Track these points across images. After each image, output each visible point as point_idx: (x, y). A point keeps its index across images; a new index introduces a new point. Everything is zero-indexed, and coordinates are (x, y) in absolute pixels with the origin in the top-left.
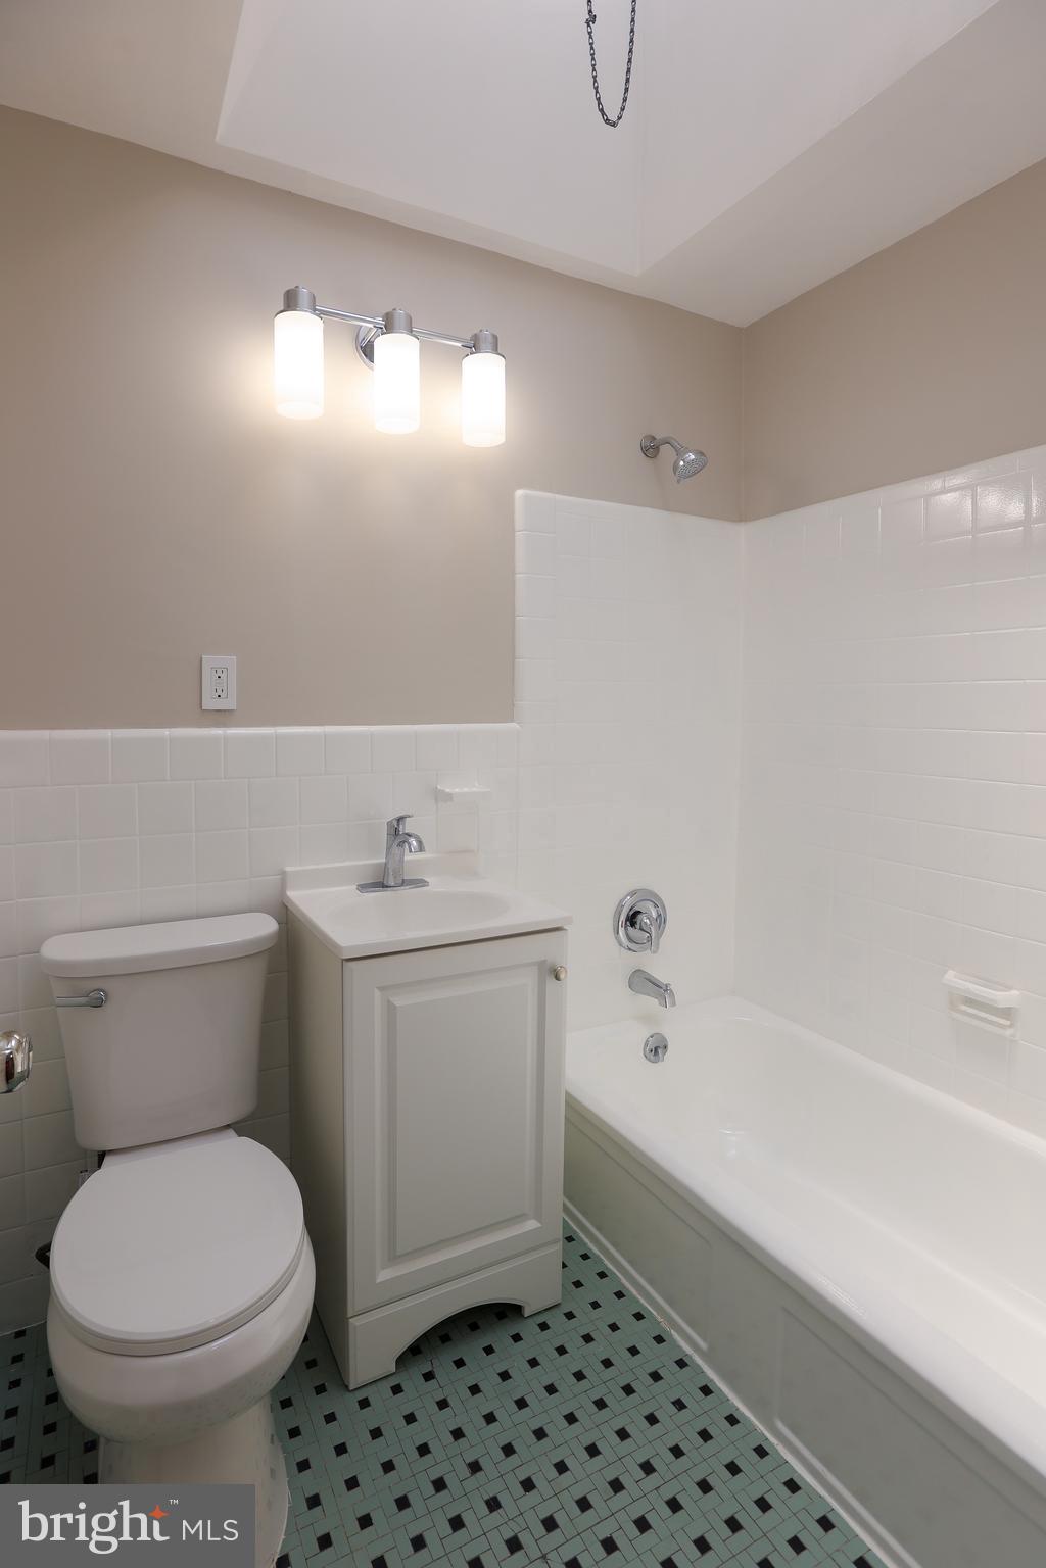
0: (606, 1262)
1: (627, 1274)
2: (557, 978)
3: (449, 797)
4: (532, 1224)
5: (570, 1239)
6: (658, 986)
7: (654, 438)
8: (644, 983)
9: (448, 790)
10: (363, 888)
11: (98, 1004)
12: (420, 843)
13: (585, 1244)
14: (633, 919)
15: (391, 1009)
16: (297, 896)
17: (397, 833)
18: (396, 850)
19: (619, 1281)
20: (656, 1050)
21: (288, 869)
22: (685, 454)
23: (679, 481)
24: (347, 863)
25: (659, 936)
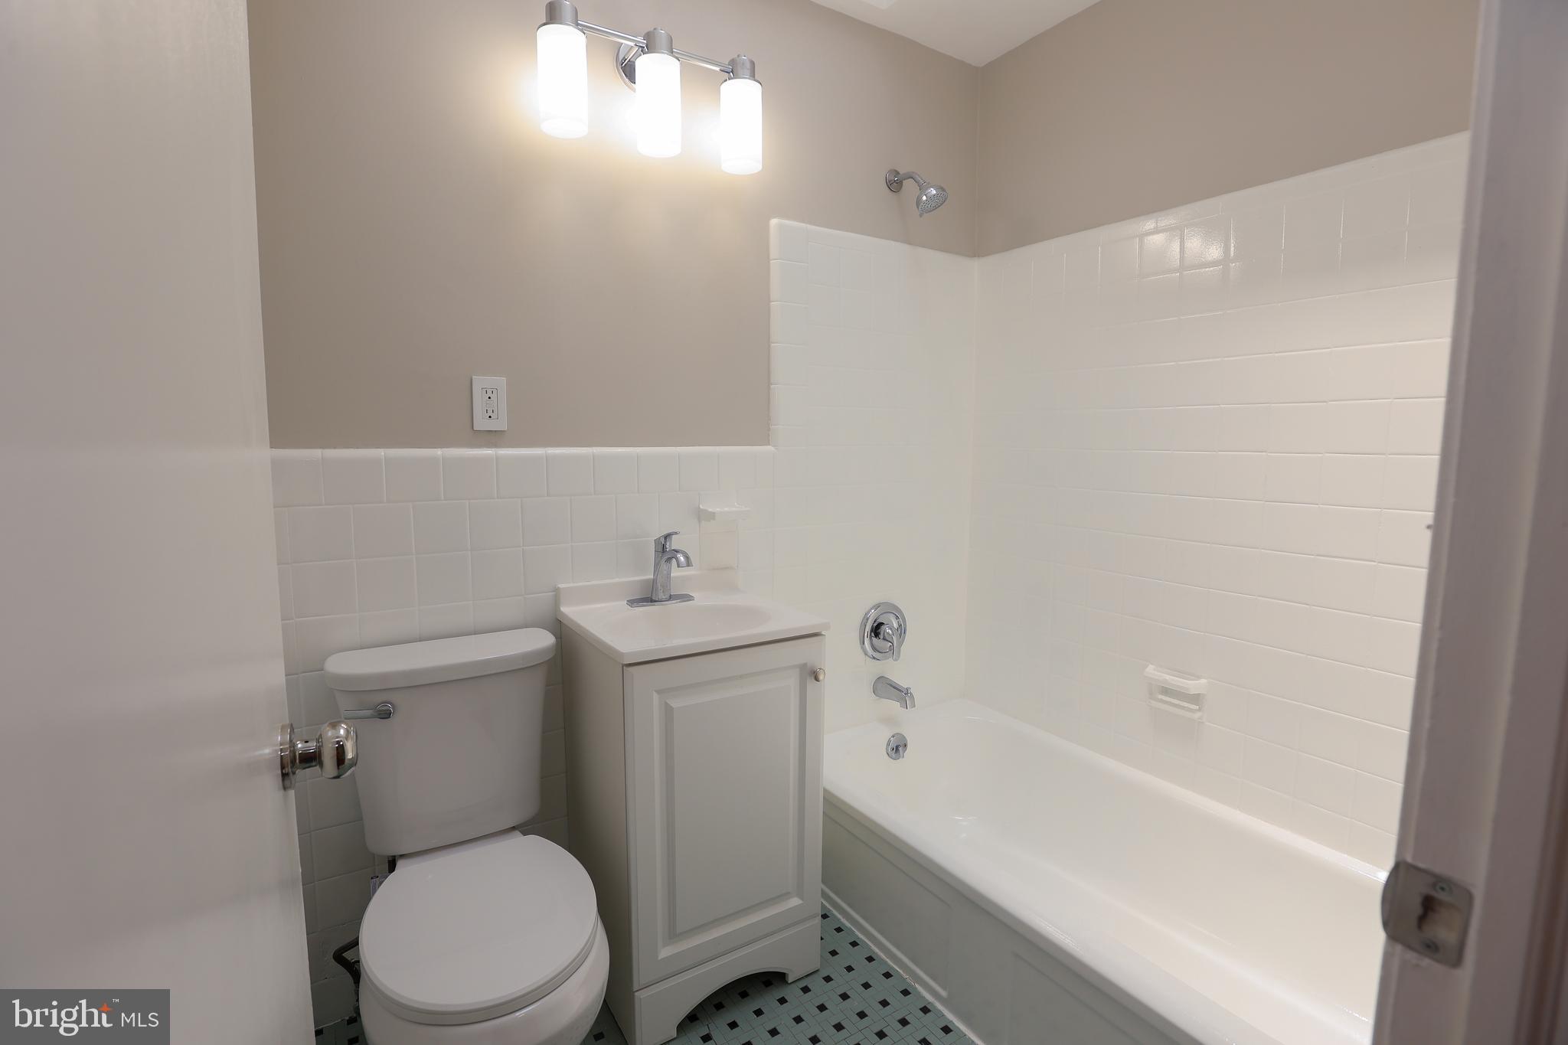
0: (857, 933)
1: (875, 940)
2: (817, 679)
3: (712, 516)
4: (795, 902)
5: (825, 916)
6: (900, 690)
7: (897, 173)
8: (885, 687)
9: (710, 510)
10: (632, 603)
11: (386, 715)
12: (687, 558)
13: (839, 920)
14: (876, 630)
15: (668, 712)
16: (571, 611)
17: (664, 551)
18: (664, 566)
19: (869, 948)
20: (897, 748)
21: (561, 586)
22: (927, 189)
23: (921, 216)
24: (617, 580)
25: (900, 644)
